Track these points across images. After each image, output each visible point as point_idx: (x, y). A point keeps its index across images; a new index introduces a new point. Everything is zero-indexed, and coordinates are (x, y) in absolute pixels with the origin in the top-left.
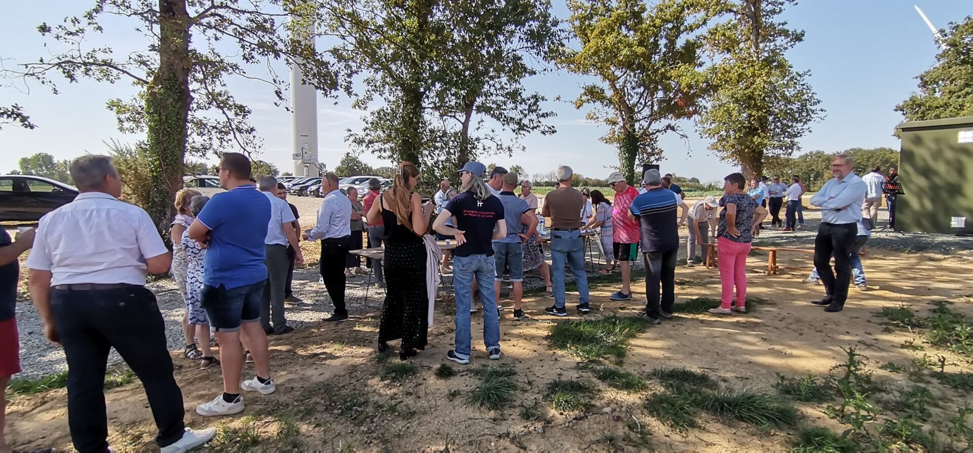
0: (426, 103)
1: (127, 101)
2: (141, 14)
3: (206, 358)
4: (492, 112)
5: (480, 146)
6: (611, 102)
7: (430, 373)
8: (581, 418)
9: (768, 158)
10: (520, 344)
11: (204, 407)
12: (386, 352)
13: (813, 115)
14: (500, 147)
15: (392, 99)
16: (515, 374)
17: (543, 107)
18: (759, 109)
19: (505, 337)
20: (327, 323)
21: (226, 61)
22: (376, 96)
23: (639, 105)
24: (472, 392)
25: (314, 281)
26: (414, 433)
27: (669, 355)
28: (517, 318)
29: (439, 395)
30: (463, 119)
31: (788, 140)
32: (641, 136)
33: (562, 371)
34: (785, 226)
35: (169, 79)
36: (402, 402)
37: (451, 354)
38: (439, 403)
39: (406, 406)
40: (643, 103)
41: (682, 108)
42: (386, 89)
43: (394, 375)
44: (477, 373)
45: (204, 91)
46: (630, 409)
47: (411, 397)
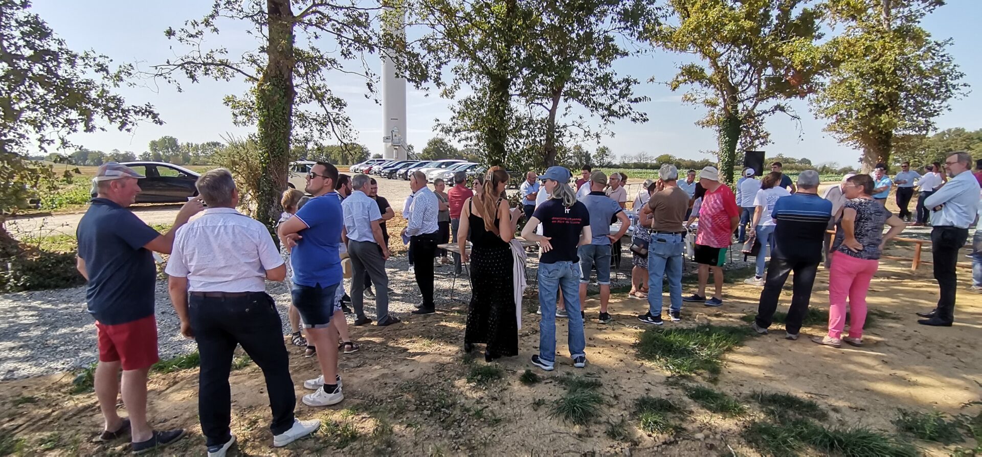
0: (512, 90)
1: (240, 97)
2: (252, 16)
3: (309, 347)
4: (580, 98)
5: (567, 134)
6: (711, 81)
7: (515, 377)
8: (671, 443)
9: (897, 140)
10: (606, 352)
11: (309, 398)
12: (473, 352)
13: (953, 91)
14: (587, 134)
15: (479, 86)
16: (600, 385)
17: (636, 91)
18: (888, 85)
19: (591, 343)
20: (415, 315)
21: (325, 57)
22: (463, 84)
23: (743, 84)
24: (557, 402)
25: (404, 270)
26: (499, 441)
27: (771, 375)
28: (602, 321)
29: (524, 403)
30: (550, 106)
31: (922, 120)
32: (745, 118)
33: (650, 386)
34: (915, 219)
35: (276, 76)
36: (487, 407)
37: (535, 358)
38: (523, 412)
39: (492, 412)
40: (749, 82)
41: (793, 87)
42: (474, 77)
43: (479, 377)
44: (561, 381)
45: (306, 86)
46: (726, 435)
47: (496, 403)
